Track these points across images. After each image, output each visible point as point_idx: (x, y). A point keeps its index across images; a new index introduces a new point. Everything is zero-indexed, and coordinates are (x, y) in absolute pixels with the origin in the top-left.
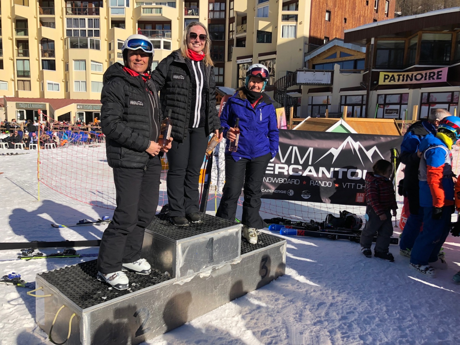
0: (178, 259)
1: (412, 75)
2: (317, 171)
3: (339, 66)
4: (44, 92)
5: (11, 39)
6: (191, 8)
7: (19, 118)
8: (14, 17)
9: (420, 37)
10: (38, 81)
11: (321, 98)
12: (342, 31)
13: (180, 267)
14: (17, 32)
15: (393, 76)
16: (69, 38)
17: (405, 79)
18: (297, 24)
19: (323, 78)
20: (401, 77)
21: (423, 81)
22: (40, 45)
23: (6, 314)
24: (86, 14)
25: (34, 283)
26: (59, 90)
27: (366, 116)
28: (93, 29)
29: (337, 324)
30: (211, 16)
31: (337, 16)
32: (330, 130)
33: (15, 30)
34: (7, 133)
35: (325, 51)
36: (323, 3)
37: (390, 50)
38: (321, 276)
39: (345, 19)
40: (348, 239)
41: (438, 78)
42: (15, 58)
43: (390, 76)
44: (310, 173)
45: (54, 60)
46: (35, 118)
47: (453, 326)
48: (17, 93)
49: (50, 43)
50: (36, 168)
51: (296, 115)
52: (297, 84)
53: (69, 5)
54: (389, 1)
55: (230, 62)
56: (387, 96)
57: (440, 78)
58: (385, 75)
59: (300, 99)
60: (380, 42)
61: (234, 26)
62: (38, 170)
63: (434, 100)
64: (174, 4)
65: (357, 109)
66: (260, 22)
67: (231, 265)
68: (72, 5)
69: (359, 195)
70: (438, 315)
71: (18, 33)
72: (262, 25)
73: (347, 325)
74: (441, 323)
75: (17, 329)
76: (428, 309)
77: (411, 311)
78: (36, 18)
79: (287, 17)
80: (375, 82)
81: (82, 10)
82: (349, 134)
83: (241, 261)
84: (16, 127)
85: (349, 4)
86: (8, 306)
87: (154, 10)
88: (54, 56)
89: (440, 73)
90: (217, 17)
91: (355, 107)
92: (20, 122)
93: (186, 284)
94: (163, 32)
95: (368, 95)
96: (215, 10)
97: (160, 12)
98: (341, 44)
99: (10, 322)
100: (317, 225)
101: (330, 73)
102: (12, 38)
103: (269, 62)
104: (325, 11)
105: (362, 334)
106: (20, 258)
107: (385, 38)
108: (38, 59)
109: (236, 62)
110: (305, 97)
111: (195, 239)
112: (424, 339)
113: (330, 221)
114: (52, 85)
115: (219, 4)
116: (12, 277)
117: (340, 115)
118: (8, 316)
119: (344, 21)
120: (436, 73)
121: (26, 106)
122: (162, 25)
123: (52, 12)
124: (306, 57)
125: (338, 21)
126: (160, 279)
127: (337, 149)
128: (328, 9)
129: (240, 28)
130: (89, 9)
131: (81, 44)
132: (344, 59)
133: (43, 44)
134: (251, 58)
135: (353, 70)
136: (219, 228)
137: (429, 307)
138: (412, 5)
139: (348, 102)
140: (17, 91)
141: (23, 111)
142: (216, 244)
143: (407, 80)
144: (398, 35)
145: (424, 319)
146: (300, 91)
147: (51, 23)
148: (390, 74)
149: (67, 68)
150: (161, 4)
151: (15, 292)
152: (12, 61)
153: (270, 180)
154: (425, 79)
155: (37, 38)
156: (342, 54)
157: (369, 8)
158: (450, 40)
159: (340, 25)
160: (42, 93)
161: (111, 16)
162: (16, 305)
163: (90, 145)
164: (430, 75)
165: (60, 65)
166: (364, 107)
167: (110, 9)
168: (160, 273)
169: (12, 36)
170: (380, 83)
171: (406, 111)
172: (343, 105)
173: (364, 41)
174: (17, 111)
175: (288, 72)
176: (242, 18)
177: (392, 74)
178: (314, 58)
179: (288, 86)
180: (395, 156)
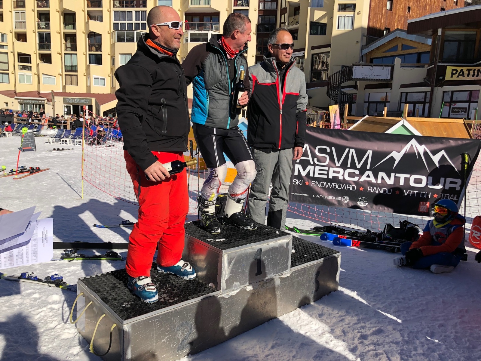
0: (224, 271)
2: (376, 177)
3: (400, 60)
5: (59, 33)
7: (66, 113)
8: (62, 10)
10: (85, 76)
11: (378, 95)
12: (404, 21)
13: (226, 278)
15: (462, 70)
16: (116, 32)
17: (476, 74)
18: (354, 14)
19: (382, 73)
20: (471, 72)
22: (87, 39)
24: (133, 7)
25: (76, 285)
26: (104, 85)
27: (429, 116)
28: (140, 22)
30: (262, 7)
31: (400, 4)
32: (389, 131)
33: (64, 24)
34: (54, 128)
35: (385, 43)
37: (459, 41)
39: (409, 8)
42: (64, 52)
43: (459, 71)
44: (368, 179)
45: (101, 55)
48: (64, 87)
49: (97, 37)
50: (81, 165)
51: (351, 113)
52: (352, 79)
56: (454, 93)
58: (453, 70)
59: (356, 96)
60: (448, 33)
61: (285, 18)
62: (82, 168)
65: (419, 107)
66: (316, 11)
67: (280, 278)
69: (423, 204)
71: (66, 27)
72: (318, 15)
78: (84, 11)
79: (343, 7)
80: (441, 78)
81: (129, 3)
82: (412, 136)
83: (291, 275)
84: (63, 122)
87: (202, 1)
88: (101, 51)
90: (268, 8)
91: (417, 105)
92: (66, 117)
93: (232, 297)
94: (211, 24)
95: (432, 91)
97: (209, 3)
98: (404, 35)
100: (374, 236)
101: (390, 68)
102: (60, 32)
103: (322, 55)
106: (62, 258)
107: (454, 29)
108: (85, 53)
110: (361, 94)
111: (242, 249)
113: (388, 232)
114: (98, 80)
116: (54, 279)
117: (399, 114)
119: (407, 10)
121: (73, 101)
122: (210, 17)
123: (100, 5)
124: (363, 50)
125: (401, 10)
126: (204, 291)
127: (399, 152)
129: (292, 19)
130: (136, 1)
131: (128, 38)
132: (406, 52)
133: (91, 37)
134: (304, 52)
135: (416, 64)
136: (268, 239)
139: (408, 100)
140: (65, 86)
141: (70, 106)
142: (264, 255)
143: (477, 76)
144: (468, 25)
146: (355, 87)
147: (99, 17)
148: (459, 69)
149: (113, 62)
152: (60, 56)
153: (322, 185)
155: (84, 32)
156: (404, 47)
159: (403, 15)
160: (89, 87)
165: (106, 59)
166: (427, 105)
167: (157, 1)
169: (61, 30)
170: (446, 79)
171: (475, 109)
172: (403, 103)
173: (430, 32)
174: (64, 106)
175: (343, 67)
176: (295, 8)
177: (461, 68)
178: (372, 51)
179: (343, 81)
180: (467, 161)
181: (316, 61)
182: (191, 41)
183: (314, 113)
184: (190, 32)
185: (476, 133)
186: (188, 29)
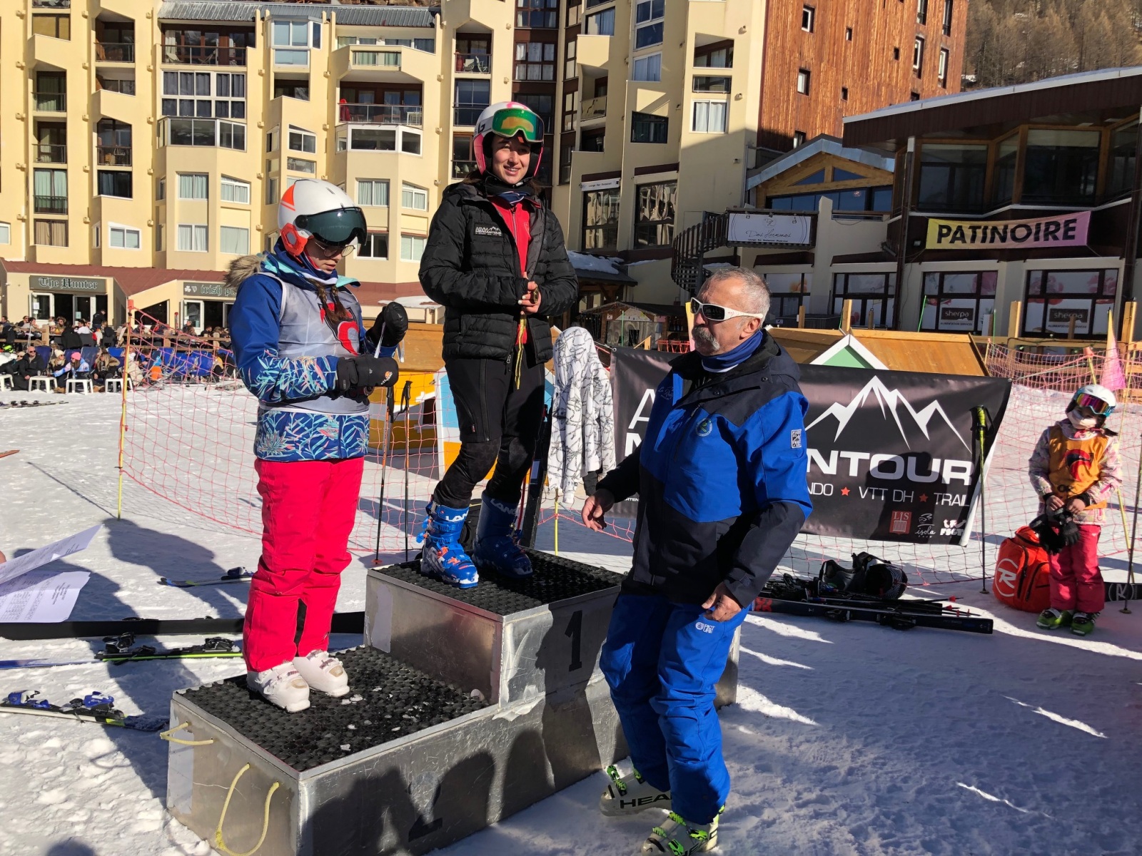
0: (505, 660)
1: (1006, 227)
3: (830, 202)
4: (100, 250)
5: (22, 119)
6: (472, 53)
7: (36, 313)
8: (33, 65)
9: (1024, 139)
10: (86, 223)
11: (785, 278)
12: (836, 119)
13: (509, 678)
14: (39, 103)
15: (960, 228)
16: (169, 120)
17: (989, 236)
18: (729, 99)
19: (791, 230)
20: (979, 233)
21: (1030, 243)
22: (95, 135)
23: (89, 789)
24: (213, 62)
26: (138, 246)
27: (896, 327)
28: (230, 99)
29: (869, 815)
30: (520, 75)
31: (826, 81)
32: (821, 361)
33: (35, 97)
34: (8, 351)
35: (796, 165)
36: (792, 52)
37: (953, 166)
38: (819, 707)
39: (845, 91)
40: (875, 620)
41: (1066, 237)
42: (32, 165)
43: (954, 229)
45: (130, 173)
46: (78, 315)
47: (1132, 822)
48: (32, 251)
49: (119, 131)
52: (727, 243)
53: (171, 41)
54: (947, 51)
55: (564, 188)
56: (946, 276)
57: (1072, 237)
58: (941, 227)
60: (928, 147)
61: (575, 101)
62: (120, 447)
63: (1057, 289)
64: (430, 42)
65: (874, 306)
66: (640, 91)
68: (178, 41)
69: (898, 516)
70: (1097, 796)
71: (41, 105)
72: (646, 99)
73: (893, 817)
74: (1105, 812)
75: (124, 822)
76: (1073, 782)
77: (1035, 788)
78: (88, 69)
79: (704, 81)
80: (918, 243)
81: (203, 53)
82: (875, 371)
84: (30, 335)
85: (854, 54)
86: (92, 769)
87: (381, 57)
88: (130, 164)
89: (1071, 225)
90: (535, 78)
91: (869, 302)
94: (401, 109)
95: (900, 273)
96: (530, 59)
97: (396, 63)
98: (835, 149)
99: (103, 806)
100: (799, 587)
101: (809, 219)
102: (24, 116)
103: (660, 188)
104: (797, 70)
105: (927, 838)
106: (99, 658)
107: (940, 140)
108: (88, 168)
109: (581, 186)
111: (543, 613)
112: (1069, 850)
113: (829, 578)
114: (121, 233)
115: (539, 45)
116: (92, 703)
117: (834, 322)
118: (96, 795)
119: (841, 95)
120: (1062, 226)
121: (56, 284)
122: (398, 93)
123: (129, 55)
124: (750, 179)
125: (828, 94)
126: (463, 706)
127: (846, 405)
128: (803, 66)
129: (590, 102)
130: (220, 50)
131: (200, 135)
132: (842, 185)
133: (104, 131)
134: (617, 179)
135: (863, 212)
137: (1077, 778)
138: (1001, 60)
139: (850, 290)
140: (34, 247)
141: (47, 297)
143: (992, 241)
144: (970, 132)
145: (1065, 804)
146: (734, 260)
147: (124, 84)
148: (954, 225)
149: (160, 192)
150: (397, 42)
151: (101, 737)
152: (23, 173)
154: (1037, 239)
155: (87, 117)
156: (838, 174)
157: (901, 65)
158: (1096, 145)
159: (832, 104)
160: (97, 253)
161: (276, 68)
162: (111, 769)
163: (218, 385)
164: (1047, 229)
165: (142, 183)
166: (891, 302)
167: (273, 52)
168: (459, 691)
169: (26, 111)
170: (929, 246)
171: (991, 312)
172: (839, 296)
173: (891, 144)
174: (33, 296)
175: (708, 215)
176: (596, 80)
177: (957, 224)
178: (769, 180)
179: (708, 247)
180: (983, 424)
181: (645, 201)
182: (354, 147)
183: (645, 318)
184: (352, 127)
185: (995, 364)
186: (347, 119)
